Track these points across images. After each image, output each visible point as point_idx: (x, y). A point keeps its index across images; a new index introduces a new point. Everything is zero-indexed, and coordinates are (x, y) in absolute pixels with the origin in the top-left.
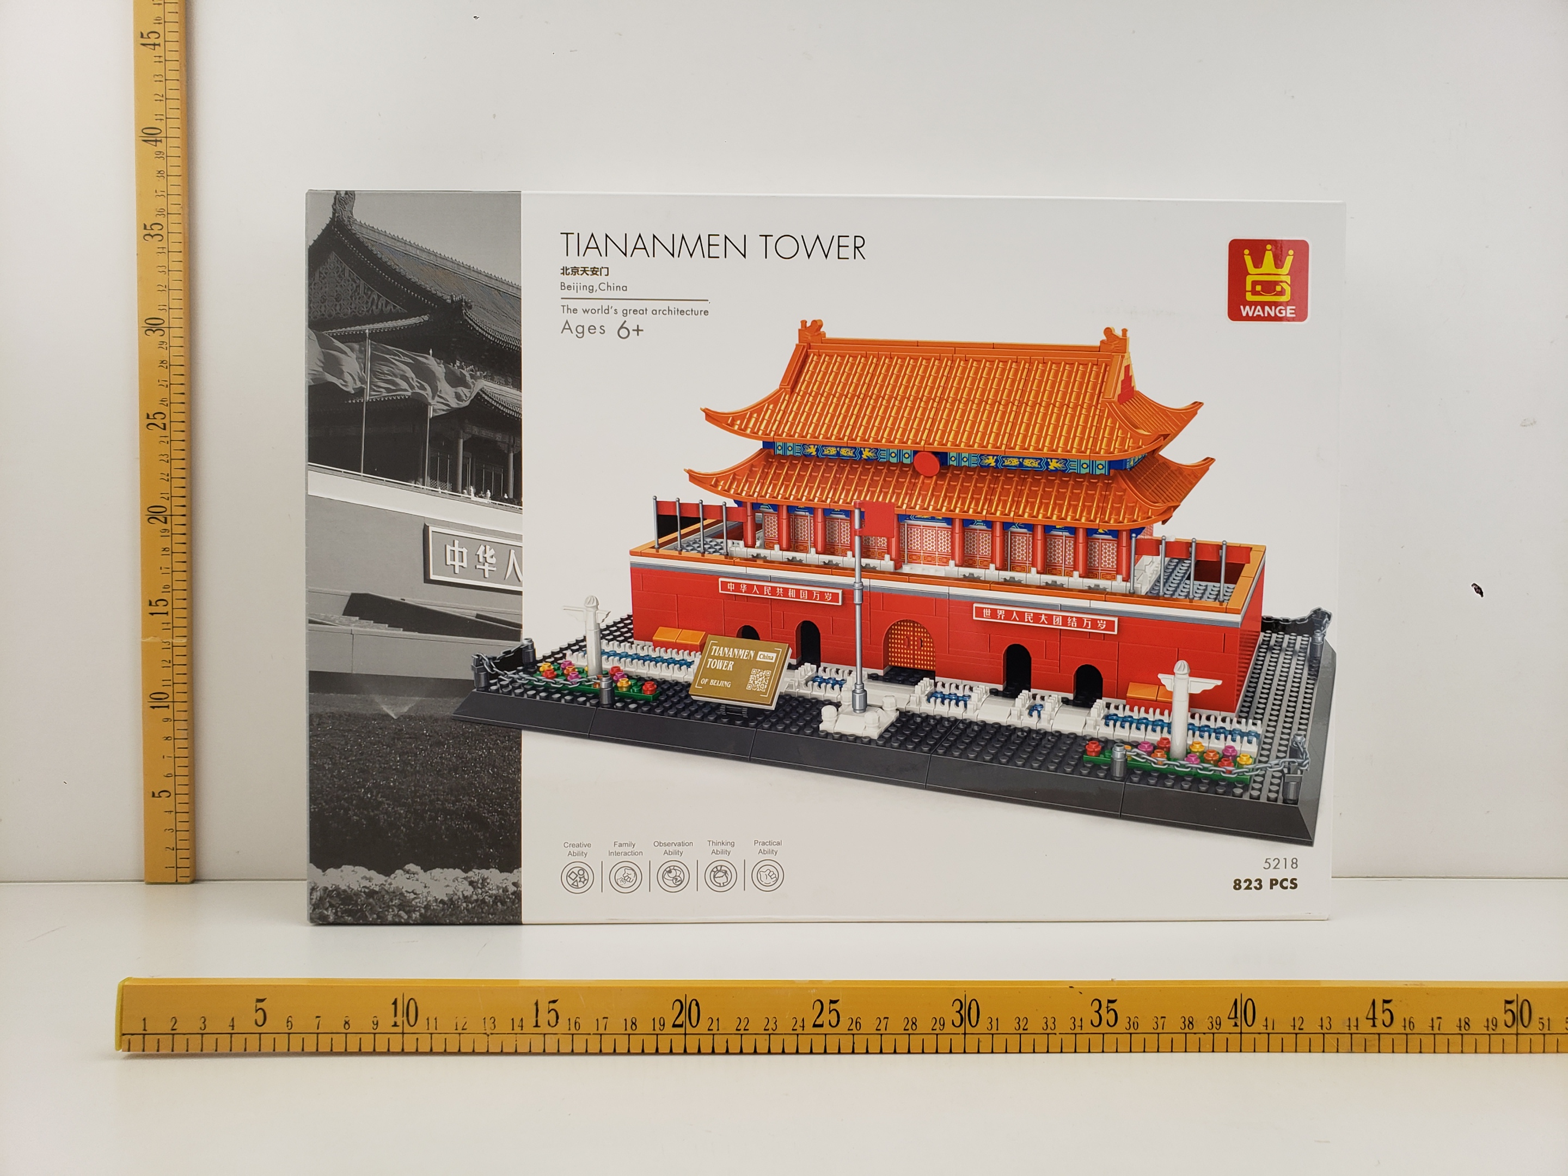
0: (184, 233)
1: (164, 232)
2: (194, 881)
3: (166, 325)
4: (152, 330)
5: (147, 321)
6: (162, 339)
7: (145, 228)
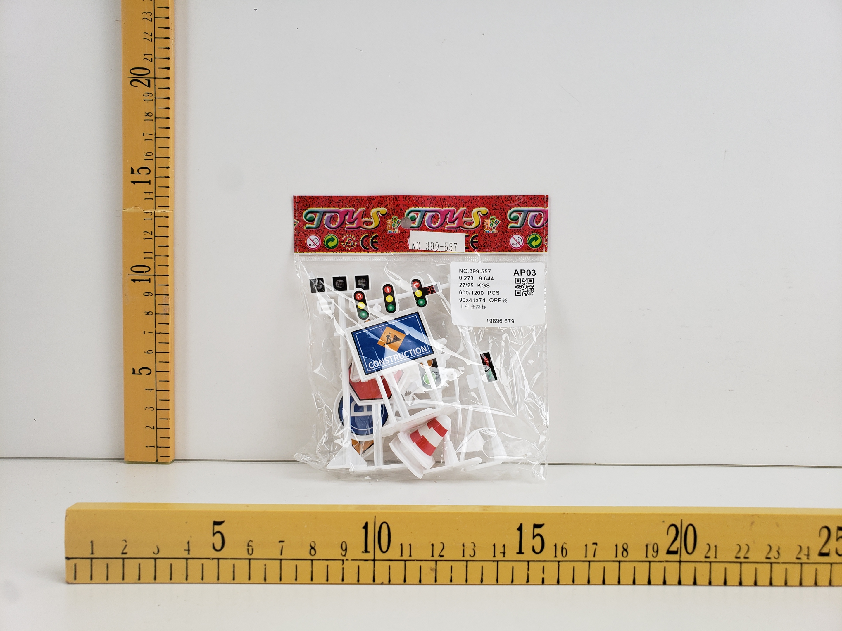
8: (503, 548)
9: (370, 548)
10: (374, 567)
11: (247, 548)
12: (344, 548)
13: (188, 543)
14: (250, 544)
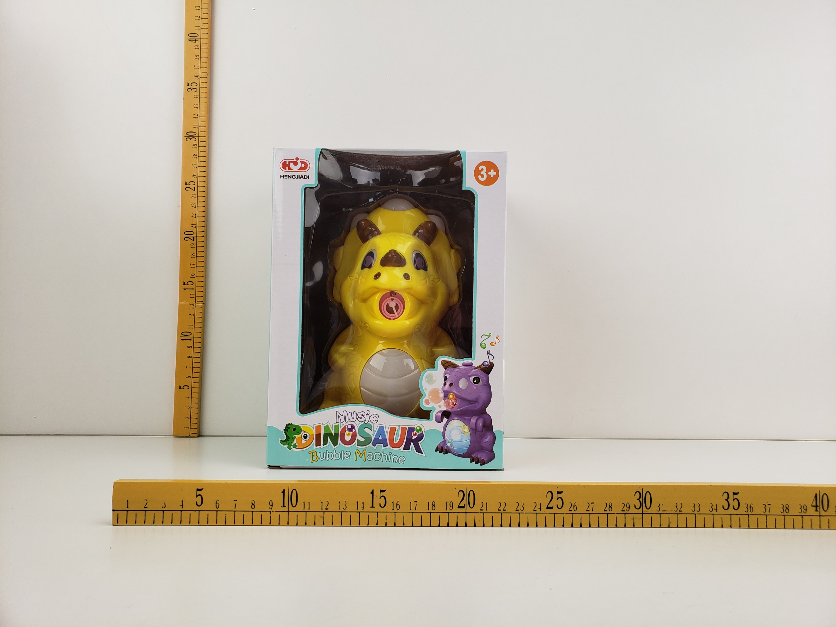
0: (208, 88)
1: (198, 87)
2: (199, 436)
3: (197, 135)
4: (190, 138)
5: (187, 134)
6: (195, 143)
7: (188, 85)
8: (362, 505)
9: (286, 504)
10: (288, 516)
11: (215, 504)
12: (271, 505)
13: (182, 501)
14: (217, 502)
